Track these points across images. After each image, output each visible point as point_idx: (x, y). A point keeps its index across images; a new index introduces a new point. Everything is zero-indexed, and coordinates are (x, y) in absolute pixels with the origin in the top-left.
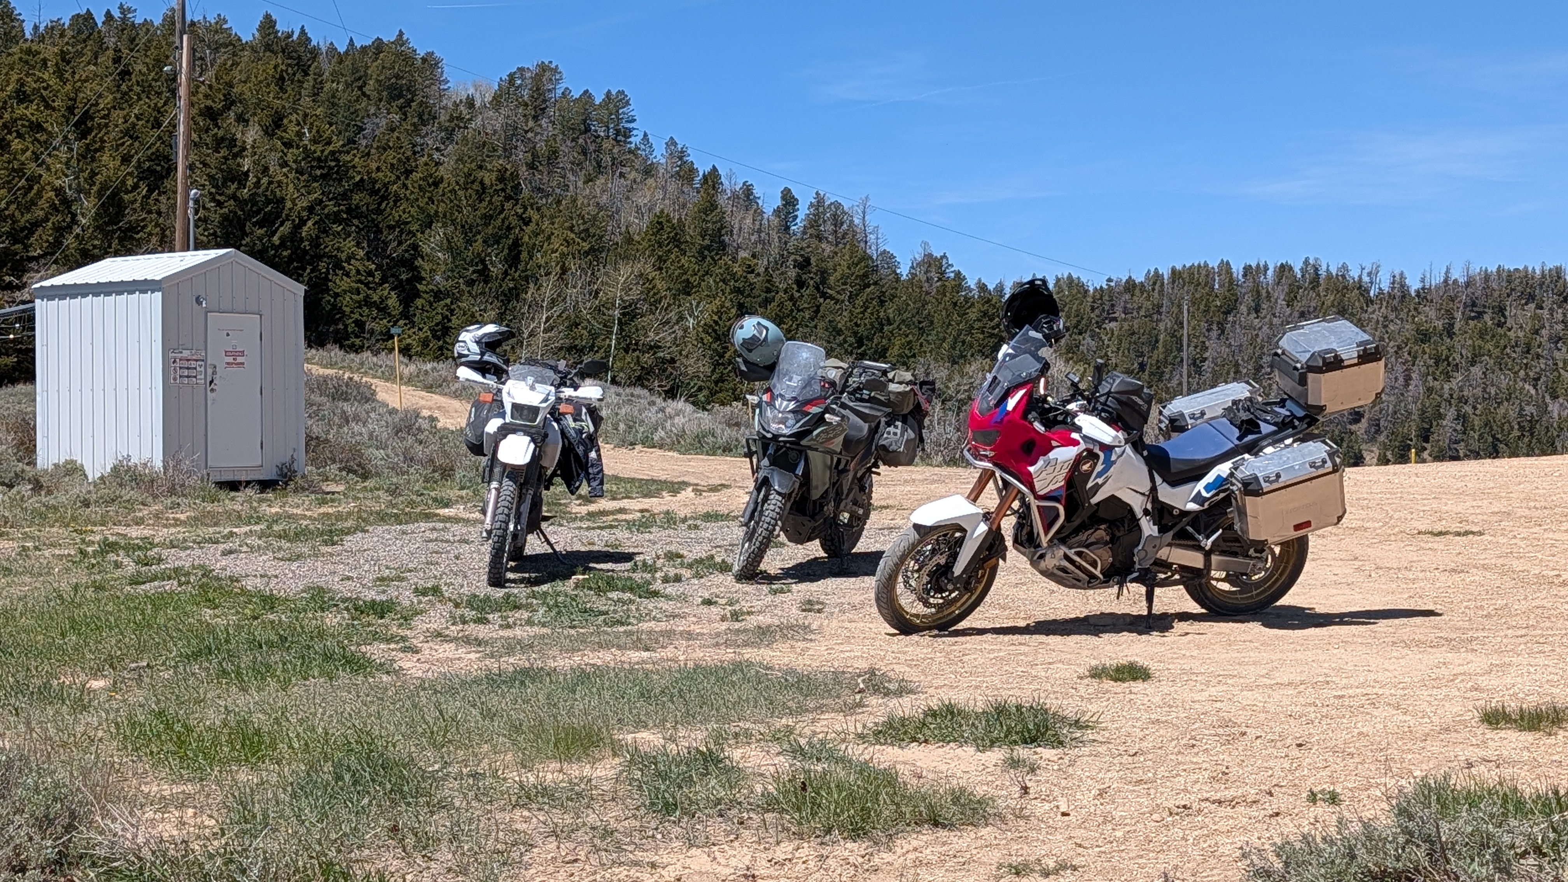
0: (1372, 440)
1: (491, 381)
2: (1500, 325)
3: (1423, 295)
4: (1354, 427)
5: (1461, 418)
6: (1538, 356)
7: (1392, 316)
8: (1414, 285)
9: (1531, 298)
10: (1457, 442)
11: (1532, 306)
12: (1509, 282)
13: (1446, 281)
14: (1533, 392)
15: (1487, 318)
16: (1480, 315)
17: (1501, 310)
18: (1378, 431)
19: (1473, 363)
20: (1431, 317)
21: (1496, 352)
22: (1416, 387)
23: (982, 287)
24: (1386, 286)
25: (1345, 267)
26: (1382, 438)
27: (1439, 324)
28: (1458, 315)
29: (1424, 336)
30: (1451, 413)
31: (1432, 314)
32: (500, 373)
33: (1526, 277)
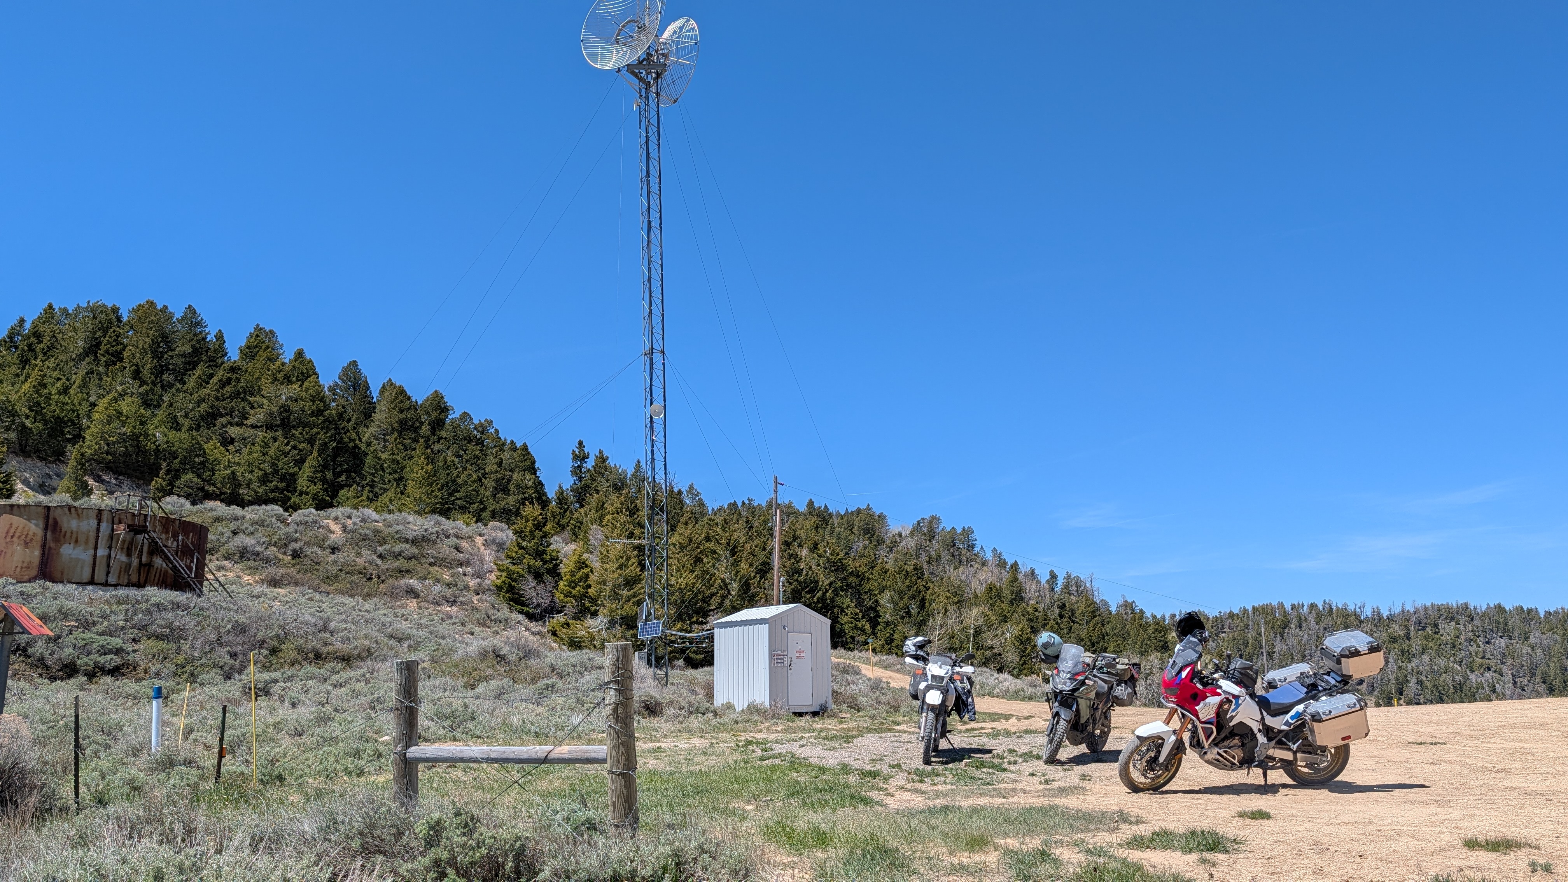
0: (1370, 693)
1: (921, 664)
2: (1436, 633)
3: (1391, 619)
5: (1420, 682)
6: (1460, 650)
7: (1375, 629)
8: (1385, 614)
9: (1453, 619)
10: (1419, 695)
11: (1453, 623)
12: (1439, 611)
13: (1403, 611)
14: (1459, 668)
15: (1428, 629)
16: (1424, 628)
17: (1436, 625)
18: (1373, 689)
19: (1423, 653)
20: (1396, 629)
21: (1435, 648)
22: (1392, 666)
23: (1154, 617)
24: (1370, 614)
25: (1345, 604)
26: (1376, 693)
27: (1402, 633)
28: (1412, 629)
29: (1394, 640)
30: (1414, 680)
31: (1397, 628)
32: (925, 660)
33: (1449, 609)
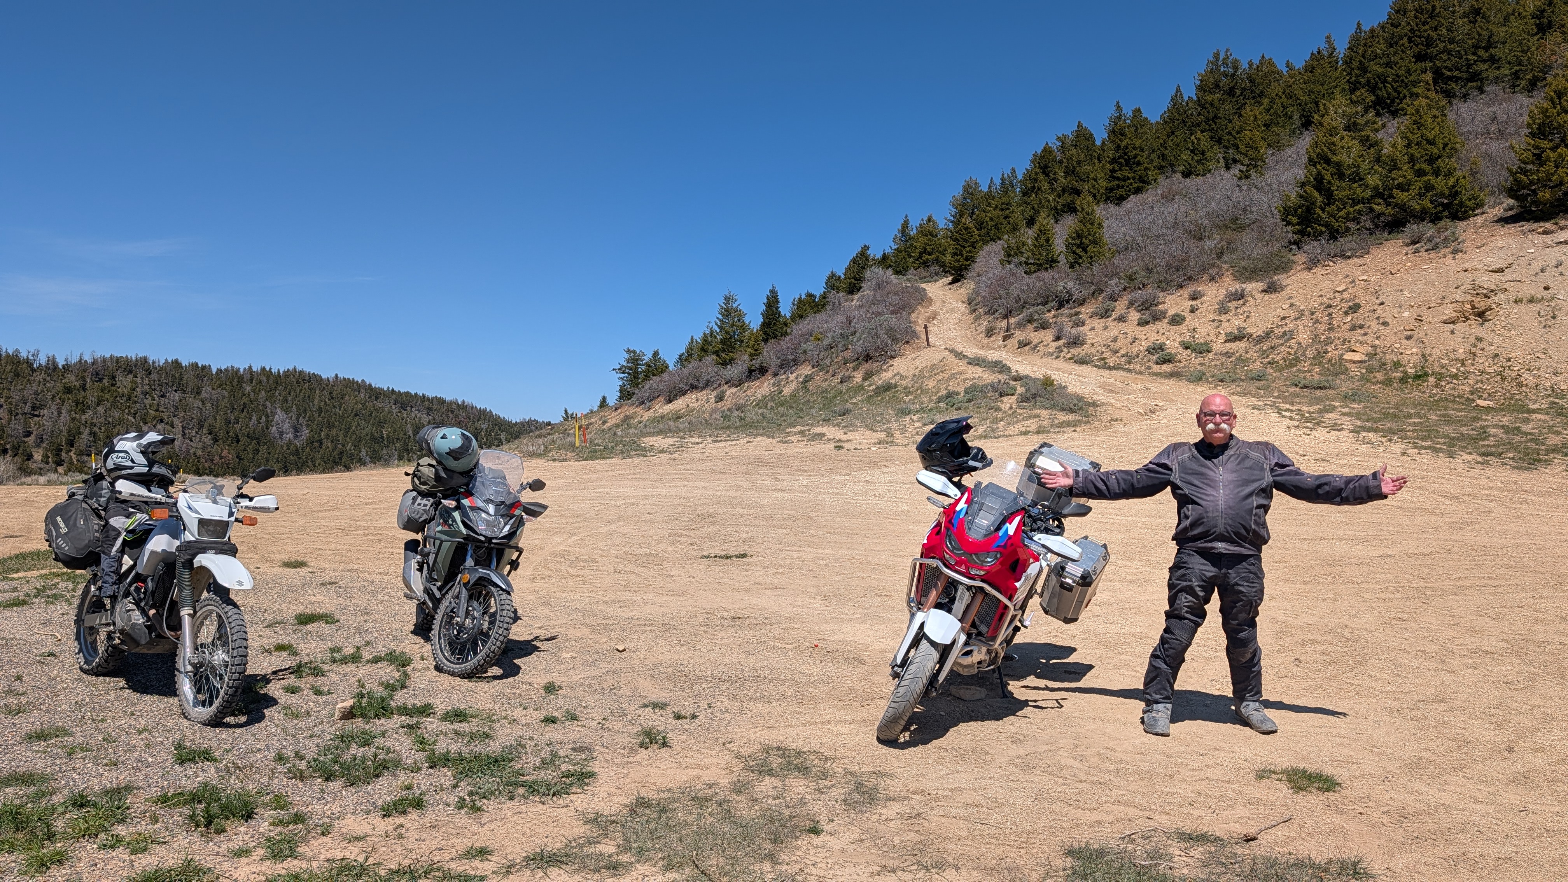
3: (67, 368)
4: (26, 439)
5: (93, 434)
6: (135, 402)
7: (48, 379)
8: (61, 363)
9: (130, 372)
11: (131, 376)
12: (117, 363)
13: (80, 361)
15: (105, 381)
16: (100, 380)
17: (114, 378)
18: (42, 441)
19: (98, 405)
20: (72, 380)
21: (111, 399)
22: (65, 417)
24: (43, 362)
25: (17, 350)
26: (44, 445)
